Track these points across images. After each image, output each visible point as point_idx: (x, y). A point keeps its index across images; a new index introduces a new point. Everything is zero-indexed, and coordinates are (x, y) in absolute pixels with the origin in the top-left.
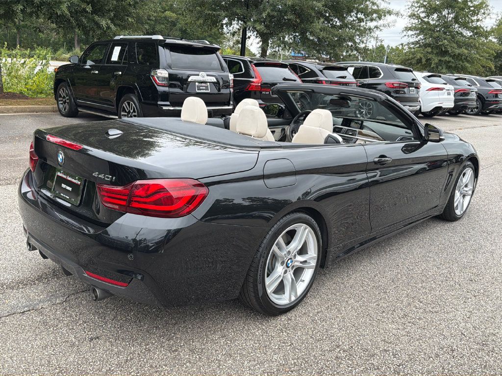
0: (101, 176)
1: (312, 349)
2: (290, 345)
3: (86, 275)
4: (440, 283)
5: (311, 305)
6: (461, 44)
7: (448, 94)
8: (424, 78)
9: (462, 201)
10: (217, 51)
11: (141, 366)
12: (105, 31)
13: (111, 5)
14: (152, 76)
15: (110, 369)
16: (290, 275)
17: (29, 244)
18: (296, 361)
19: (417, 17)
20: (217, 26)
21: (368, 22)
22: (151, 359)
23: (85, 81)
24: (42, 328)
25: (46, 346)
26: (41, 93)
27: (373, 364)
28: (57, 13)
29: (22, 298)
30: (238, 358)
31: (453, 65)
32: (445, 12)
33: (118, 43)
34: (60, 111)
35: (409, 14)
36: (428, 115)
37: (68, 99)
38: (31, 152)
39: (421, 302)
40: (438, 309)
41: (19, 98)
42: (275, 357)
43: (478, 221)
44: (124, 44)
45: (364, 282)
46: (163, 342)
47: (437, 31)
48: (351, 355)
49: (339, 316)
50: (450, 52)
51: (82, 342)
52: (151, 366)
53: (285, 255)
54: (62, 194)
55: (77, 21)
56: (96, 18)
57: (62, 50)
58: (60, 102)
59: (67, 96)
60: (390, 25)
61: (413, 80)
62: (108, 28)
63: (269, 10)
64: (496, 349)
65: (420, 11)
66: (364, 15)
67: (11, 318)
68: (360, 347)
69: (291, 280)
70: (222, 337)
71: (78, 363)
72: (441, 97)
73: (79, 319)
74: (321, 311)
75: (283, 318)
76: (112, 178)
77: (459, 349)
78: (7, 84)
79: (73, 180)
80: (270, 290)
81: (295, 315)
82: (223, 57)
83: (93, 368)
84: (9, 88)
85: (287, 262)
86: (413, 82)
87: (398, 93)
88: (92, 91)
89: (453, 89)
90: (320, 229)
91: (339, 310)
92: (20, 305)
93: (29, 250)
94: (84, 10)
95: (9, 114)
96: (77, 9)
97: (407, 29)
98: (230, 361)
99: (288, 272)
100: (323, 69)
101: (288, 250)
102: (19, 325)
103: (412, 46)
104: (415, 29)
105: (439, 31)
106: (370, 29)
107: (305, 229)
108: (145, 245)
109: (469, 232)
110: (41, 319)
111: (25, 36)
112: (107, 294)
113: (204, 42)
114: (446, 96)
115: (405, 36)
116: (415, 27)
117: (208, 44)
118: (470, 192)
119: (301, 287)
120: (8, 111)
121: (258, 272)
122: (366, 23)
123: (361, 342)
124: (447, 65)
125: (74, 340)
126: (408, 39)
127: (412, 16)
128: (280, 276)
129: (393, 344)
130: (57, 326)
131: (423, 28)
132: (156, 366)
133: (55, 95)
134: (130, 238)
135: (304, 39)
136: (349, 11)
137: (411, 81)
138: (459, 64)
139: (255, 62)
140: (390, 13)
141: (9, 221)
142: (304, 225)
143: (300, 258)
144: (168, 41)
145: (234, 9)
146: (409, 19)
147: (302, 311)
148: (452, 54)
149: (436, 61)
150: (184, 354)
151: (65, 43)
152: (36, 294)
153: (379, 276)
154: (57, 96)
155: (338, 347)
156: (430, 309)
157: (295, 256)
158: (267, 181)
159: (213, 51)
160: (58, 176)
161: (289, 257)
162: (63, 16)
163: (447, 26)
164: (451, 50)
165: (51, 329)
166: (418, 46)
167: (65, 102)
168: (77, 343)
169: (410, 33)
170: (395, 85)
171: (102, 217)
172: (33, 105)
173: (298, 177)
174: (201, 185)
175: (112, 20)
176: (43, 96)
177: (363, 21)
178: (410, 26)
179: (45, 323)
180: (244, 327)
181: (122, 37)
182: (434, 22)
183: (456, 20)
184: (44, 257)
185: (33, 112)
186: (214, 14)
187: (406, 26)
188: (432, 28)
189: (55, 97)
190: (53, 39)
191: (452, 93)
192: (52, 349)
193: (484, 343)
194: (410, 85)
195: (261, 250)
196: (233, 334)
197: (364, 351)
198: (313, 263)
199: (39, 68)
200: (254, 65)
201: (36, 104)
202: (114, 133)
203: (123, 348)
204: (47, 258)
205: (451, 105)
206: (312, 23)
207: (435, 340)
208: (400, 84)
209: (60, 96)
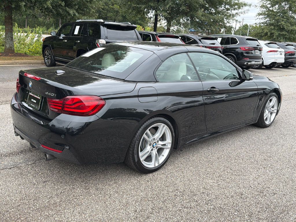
0: (50, 94)
1: (162, 190)
2: (151, 188)
3: (41, 147)
4: (246, 160)
5: (168, 169)
6: (293, 23)
7: (280, 55)
8: (265, 44)
9: (269, 116)
10: (135, 28)
11: (68, 195)
12: (73, 17)
13: (76, 2)
14: (97, 43)
15: (52, 196)
16: (155, 152)
17: (15, 132)
18: (152, 196)
19: (265, 7)
20: (140, 14)
21: (232, 10)
22: (74, 192)
23: (61, 46)
24: (20, 176)
25: (20, 185)
26: (37, 53)
27: (194, 199)
28: (44, 7)
29: (11, 161)
30: (121, 193)
31: (288, 37)
32: (283, 4)
33: (78, 24)
34: (46, 63)
35: (260, 5)
36: (268, 67)
37: (50, 57)
38: (17, 83)
39: (231, 170)
40: (241, 173)
41: (23, 56)
42: (141, 194)
43: (279, 128)
44: (81, 24)
45: (201, 159)
46: (82, 185)
47: (278, 16)
48: (183, 194)
49: (182, 175)
50: (286, 29)
51: (39, 183)
52: (74, 196)
53: (151, 140)
54: (31, 105)
55: (56, 11)
56: (68, 9)
57: (51, 28)
58: (46, 59)
59: (50, 55)
60: (245, 12)
61: (258, 45)
62: (74, 15)
63: (170, 4)
64: (267, 195)
65: (267, 3)
66: (229, 6)
67: (4, 170)
68: (189, 191)
69: (155, 154)
70: (115, 183)
71: (35, 193)
72: (276, 56)
73: (39, 172)
74: (173, 172)
75: (151, 175)
76: (55, 95)
77: (246, 194)
78: (18, 48)
79: (37, 97)
80: (142, 159)
81: (158, 174)
82: (138, 32)
83: (43, 196)
84: (19, 51)
85: (153, 144)
86: (257, 47)
87: (248, 54)
88: (65, 52)
89: (284, 51)
90: (173, 127)
91: (182, 172)
92: (9, 164)
93: (16, 135)
94: (61, 5)
95: (17, 65)
96: (56, 4)
97: (260, 14)
98: (116, 195)
99: (154, 150)
100: (201, 39)
101: (153, 138)
102: (8, 174)
103: (262, 25)
104: (264, 14)
105: (279, 16)
106: (233, 15)
107: (164, 127)
108: (72, 131)
109: (272, 134)
110: (19, 172)
111: (30, 20)
112: (53, 157)
113: (128, 23)
114: (279, 56)
115: (258, 18)
116: (264, 13)
117: (130, 25)
118: (276, 111)
119: (162, 159)
120: (16, 63)
121: (134, 148)
122: (231, 11)
123: (190, 188)
124: (284, 37)
125: (35, 182)
126: (259, 20)
127: (262, 6)
128: (148, 151)
129: (209, 190)
130: (27, 175)
131: (269, 14)
132: (76, 196)
133: (43, 54)
134: (65, 128)
135: (192, 22)
136: (221, 4)
137: (256, 46)
138: (292, 36)
139: (159, 35)
140: (245, 5)
141: (9, 122)
142: (163, 124)
143: (161, 143)
144: (106, 23)
145: (150, 4)
146: (261, 8)
147: (162, 172)
148: (287, 30)
149: (277, 34)
150: (93, 191)
151: (53, 24)
152: (18, 159)
153: (211, 155)
154: (44, 55)
155: (177, 190)
156: (236, 173)
157: (158, 141)
158: (140, 99)
159: (133, 28)
160: (30, 95)
161: (154, 142)
162: (48, 8)
163: (284, 12)
164: (287, 27)
165: (24, 176)
166: (266, 25)
167: (48, 59)
168: (36, 183)
169: (261, 17)
170: (246, 49)
171: (50, 116)
172: (31, 60)
173: (159, 97)
174: (101, 99)
175: (77, 11)
176: (38, 55)
177: (229, 10)
178: (261, 12)
179: (21, 174)
180: (128, 179)
181: (80, 20)
182: (276, 10)
183: (290, 8)
184: (22, 139)
185: (30, 64)
186: (138, 7)
187: (258, 13)
188: (275, 14)
189: (43, 55)
190: (46, 22)
191: (283, 54)
192: (23, 186)
193: (261, 191)
194: (255, 49)
195: (136, 136)
196: (121, 182)
197: (191, 192)
198: (169, 146)
199: (36, 39)
200: (158, 37)
201: (33, 60)
202: (60, 72)
203: (60, 187)
204: (24, 139)
205: (283, 61)
206: (196, 11)
207: (233, 189)
208: (249, 48)
209: (46, 55)
